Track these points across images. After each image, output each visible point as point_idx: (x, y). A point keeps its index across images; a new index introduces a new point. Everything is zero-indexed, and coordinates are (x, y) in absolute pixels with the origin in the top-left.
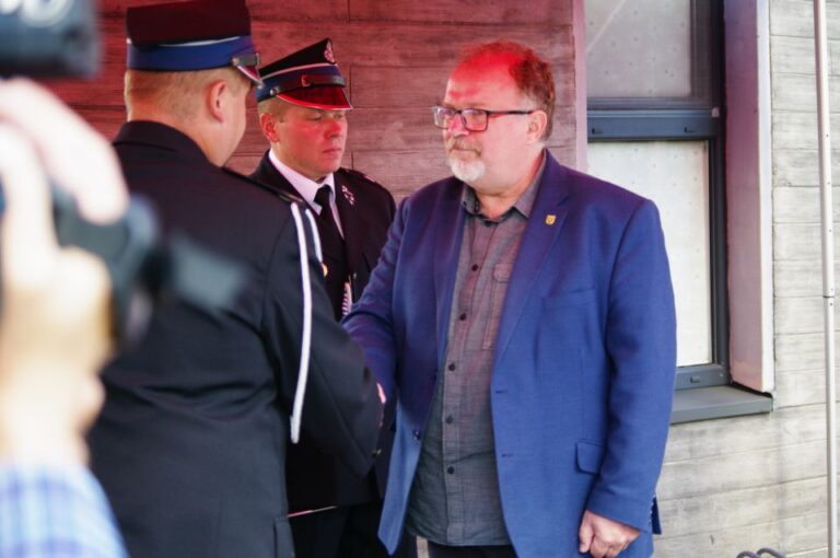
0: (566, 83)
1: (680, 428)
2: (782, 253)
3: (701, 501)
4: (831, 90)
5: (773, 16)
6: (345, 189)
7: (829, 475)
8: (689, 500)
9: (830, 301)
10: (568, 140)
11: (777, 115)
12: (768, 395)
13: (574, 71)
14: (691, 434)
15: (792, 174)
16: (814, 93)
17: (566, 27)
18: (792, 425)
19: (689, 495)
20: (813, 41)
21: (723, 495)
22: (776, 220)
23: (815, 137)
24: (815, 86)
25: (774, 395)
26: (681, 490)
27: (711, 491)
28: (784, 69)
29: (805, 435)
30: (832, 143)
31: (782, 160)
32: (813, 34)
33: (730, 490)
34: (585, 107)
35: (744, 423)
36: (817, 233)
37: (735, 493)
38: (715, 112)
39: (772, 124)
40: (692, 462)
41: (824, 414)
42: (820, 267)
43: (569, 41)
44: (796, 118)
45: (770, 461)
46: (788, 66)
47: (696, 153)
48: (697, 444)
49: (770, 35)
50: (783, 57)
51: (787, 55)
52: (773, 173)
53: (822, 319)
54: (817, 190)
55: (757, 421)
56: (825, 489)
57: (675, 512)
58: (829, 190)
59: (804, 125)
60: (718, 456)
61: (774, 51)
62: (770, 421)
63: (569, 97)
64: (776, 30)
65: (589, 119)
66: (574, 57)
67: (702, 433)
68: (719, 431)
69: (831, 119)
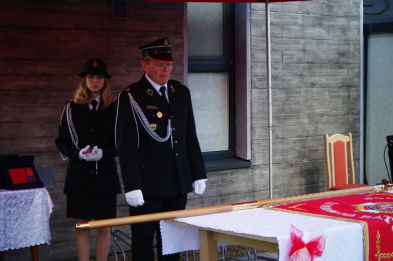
0: (181, 52)
1: (218, 172)
2: (254, 112)
3: (226, 198)
4: (271, 55)
5: (252, 29)
6: (172, 87)
7: (270, 190)
8: (222, 197)
9: (271, 128)
10: (181, 72)
11: (253, 64)
12: (249, 161)
13: (184, 48)
14: (222, 174)
15: (258, 84)
16: (266, 56)
17: (181, 33)
18: (257, 172)
19: (221, 195)
20: (265, 38)
21: (233, 196)
22: (253, 100)
23: (266, 71)
24: (266, 54)
25: (251, 161)
26: (219, 194)
27: (229, 194)
28: (255, 48)
29: (262, 175)
30: (272, 74)
31: (255, 79)
32: (265, 35)
33: (236, 194)
34: (187, 60)
35: (241, 171)
36: (266, 105)
37: (238, 195)
38: (231, 62)
39: (251, 67)
40: (223, 184)
41: (268, 168)
42: (267, 117)
43: (182, 37)
44: (260, 65)
45: (249, 184)
46: (257, 46)
47: (224, 76)
48: (224, 178)
49: (251, 35)
50: (255, 43)
51: (257, 43)
52: (251, 84)
53: (268, 135)
54: (266, 90)
55: (245, 170)
56: (268, 194)
57: (217, 201)
58: (270, 90)
59: (262, 67)
60: (232, 182)
61: (252, 41)
62: (250, 170)
63: (182, 57)
64: (253, 34)
65: (189, 64)
66: (183, 43)
67: (226, 174)
68: (232, 173)
69: (271, 65)
